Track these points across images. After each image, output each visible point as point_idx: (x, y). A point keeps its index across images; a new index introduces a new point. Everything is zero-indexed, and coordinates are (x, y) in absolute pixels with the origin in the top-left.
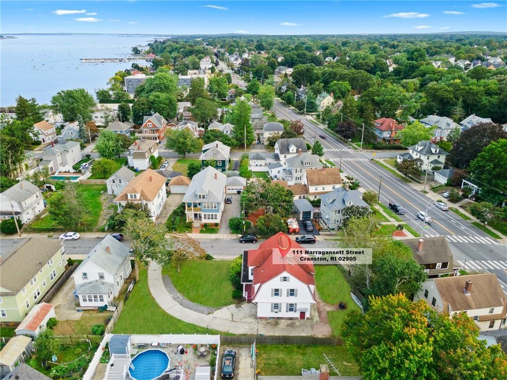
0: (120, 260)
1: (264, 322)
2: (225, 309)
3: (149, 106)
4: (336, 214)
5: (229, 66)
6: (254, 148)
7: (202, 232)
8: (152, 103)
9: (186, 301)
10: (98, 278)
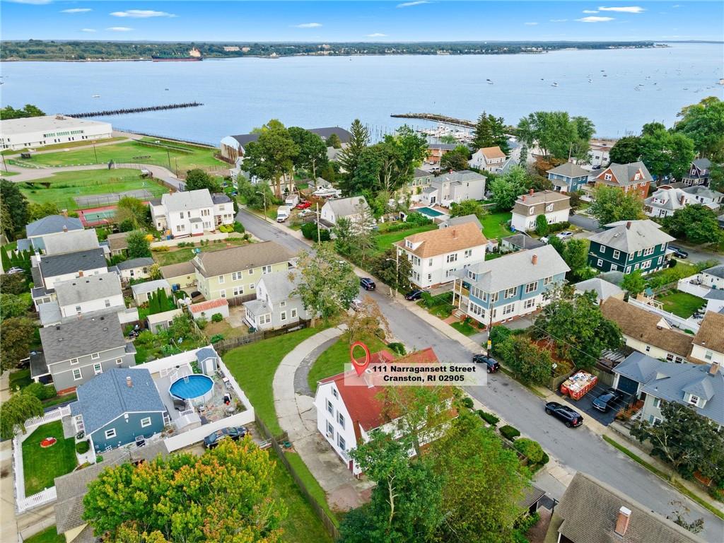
1: (318, 439)
4: (655, 405)
9: (306, 370)
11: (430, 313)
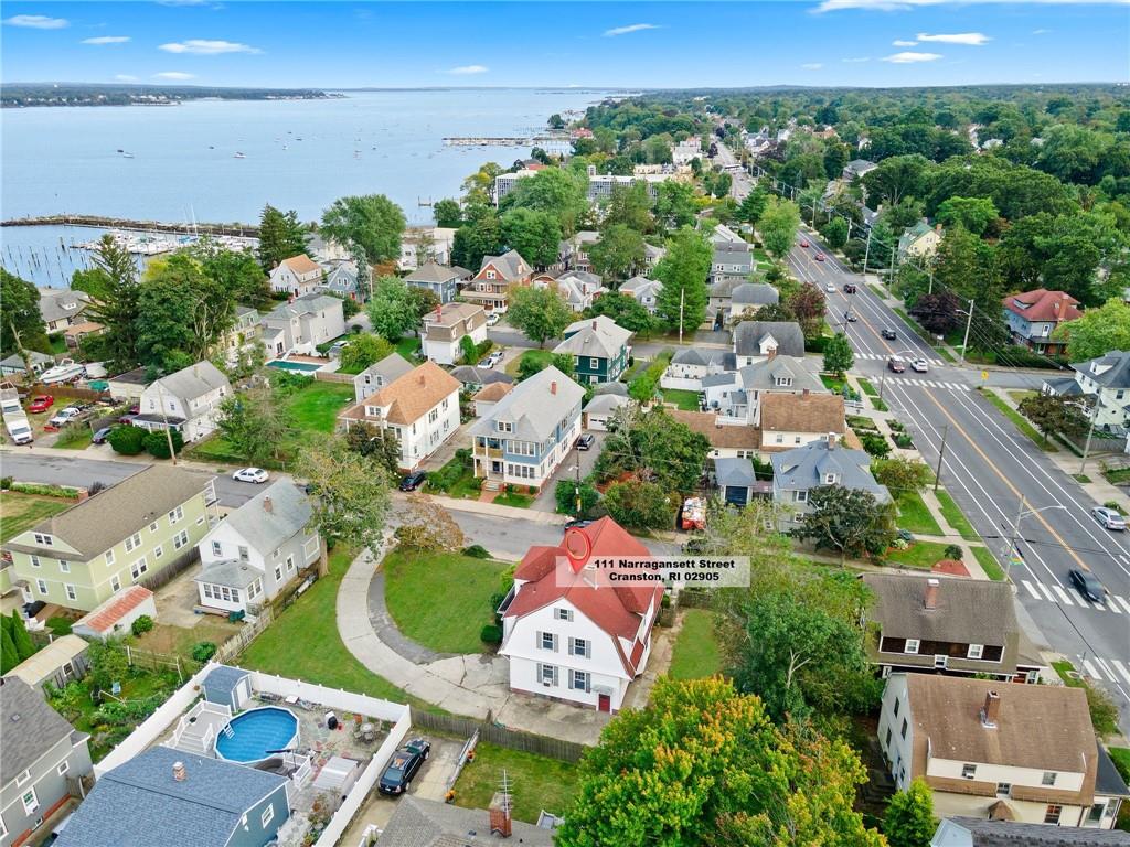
0: (290, 529)
1: (521, 700)
2: (457, 659)
3: (499, 237)
4: (794, 500)
5: (739, 159)
6: (702, 339)
7: (498, 500)
8: (508, 230)
9: (393, 631)
10: (238, 557)
11: (453, 497)
